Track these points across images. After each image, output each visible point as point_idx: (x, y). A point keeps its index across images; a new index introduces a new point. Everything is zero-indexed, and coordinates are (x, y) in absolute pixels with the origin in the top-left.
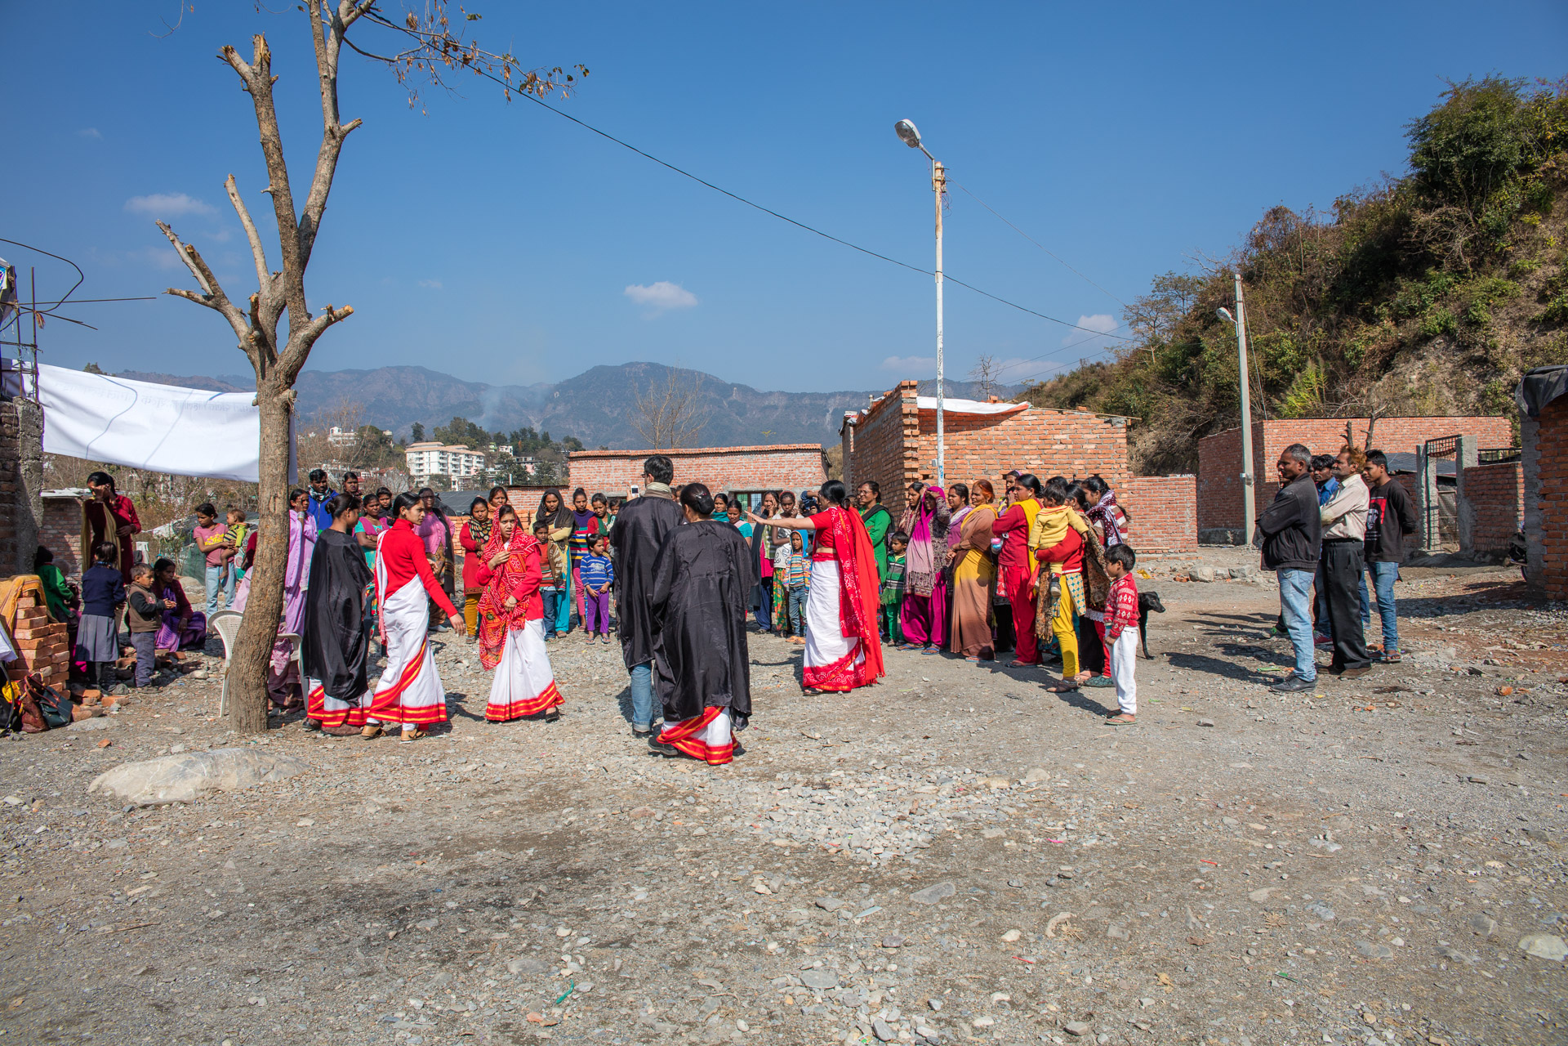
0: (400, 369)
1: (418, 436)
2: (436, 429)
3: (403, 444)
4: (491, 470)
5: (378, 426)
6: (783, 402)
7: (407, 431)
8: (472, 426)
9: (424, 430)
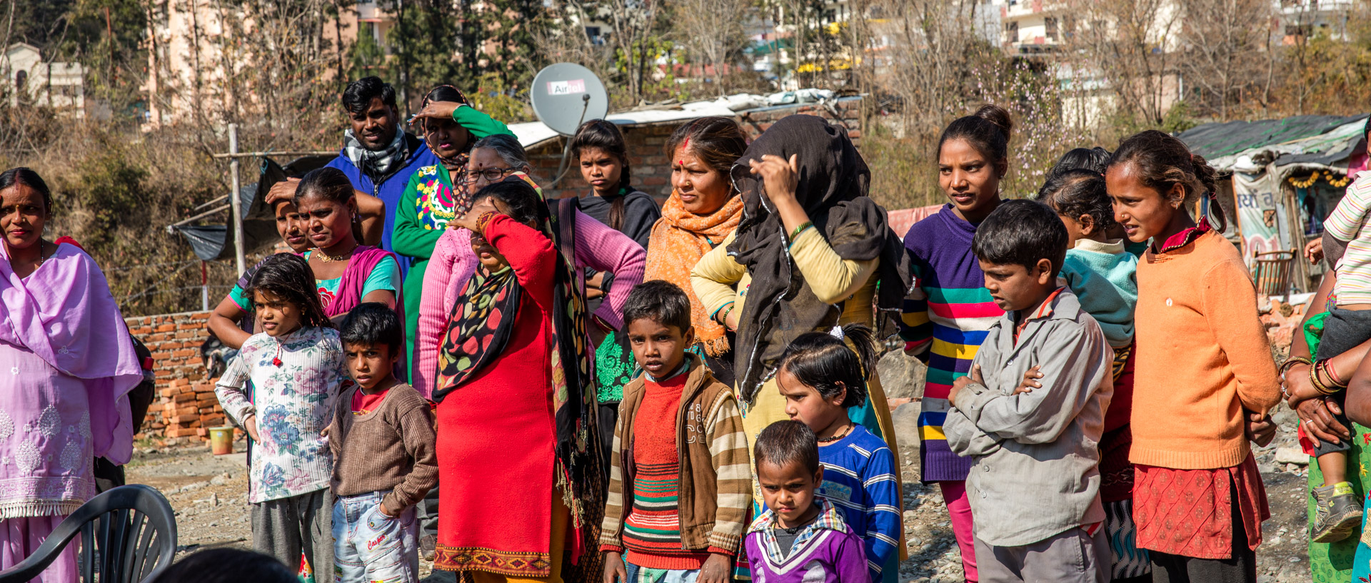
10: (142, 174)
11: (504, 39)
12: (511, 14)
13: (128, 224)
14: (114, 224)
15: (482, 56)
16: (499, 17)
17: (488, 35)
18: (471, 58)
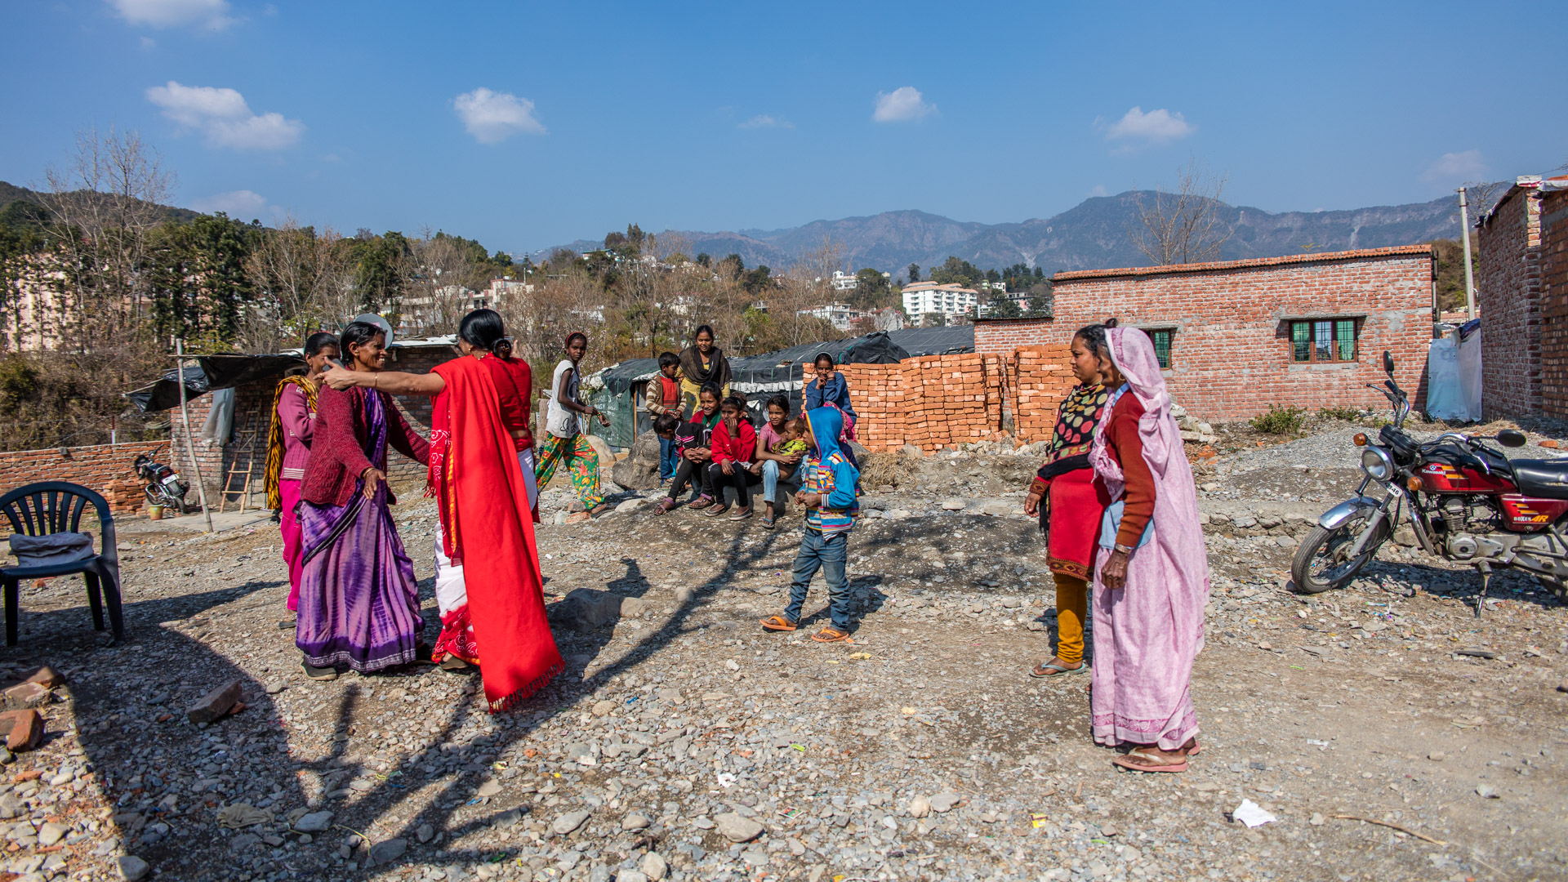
0: (898, 214)
1: (914, 276)
2: (932, 269)
3: (900, 284)
4: (984, 307)
5: (878, 269)
6: (1299, 223)
7: (904, 273)
8: (966, 265)
9: (920, 271)
10: (36, 373)
11: (214, 314)
12: (218, 302)
13: (28, 400)
14: (19, 399)
15: (203, 322)
16: (212, 304)
17: (205, 312)
18: (196, 323)
